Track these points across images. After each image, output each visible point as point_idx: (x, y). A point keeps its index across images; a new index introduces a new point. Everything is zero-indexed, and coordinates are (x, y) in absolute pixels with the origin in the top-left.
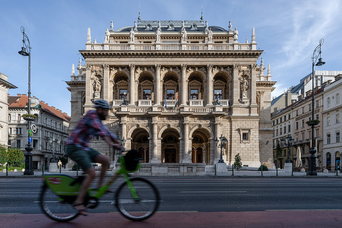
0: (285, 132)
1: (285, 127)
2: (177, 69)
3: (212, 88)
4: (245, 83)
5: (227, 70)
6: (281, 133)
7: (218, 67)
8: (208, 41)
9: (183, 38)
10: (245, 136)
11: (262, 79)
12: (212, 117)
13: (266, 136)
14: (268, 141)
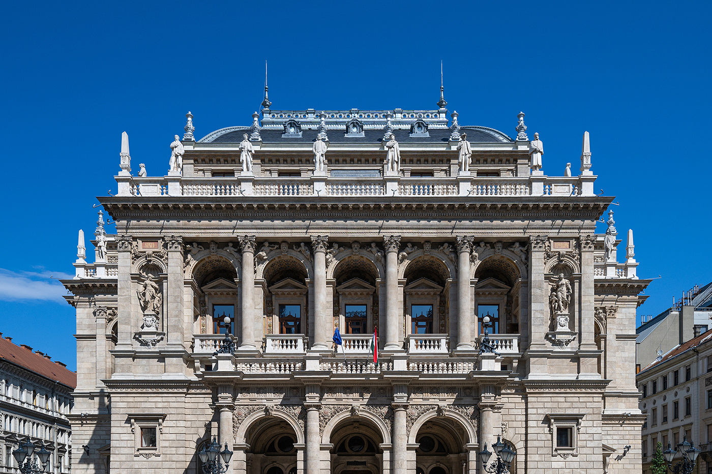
0: (676, 416)
1: (676, 404)
2: (374, 249)
3: (472, 300)
4: (565, 288)
5: (513, 252)
6: (665, 419)
7: (488, 243)
8: (460, 170)
9: (390, 161)
10: (564, 436)
11: (612, 273)
12: (472, 387)
13: (623, 433)
14: (630, 446)
